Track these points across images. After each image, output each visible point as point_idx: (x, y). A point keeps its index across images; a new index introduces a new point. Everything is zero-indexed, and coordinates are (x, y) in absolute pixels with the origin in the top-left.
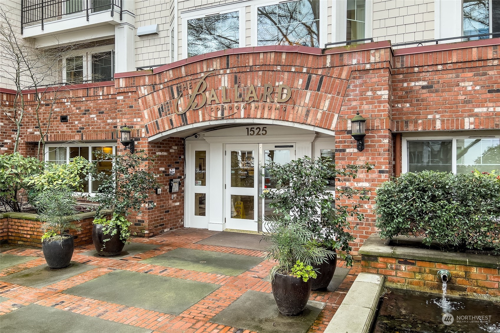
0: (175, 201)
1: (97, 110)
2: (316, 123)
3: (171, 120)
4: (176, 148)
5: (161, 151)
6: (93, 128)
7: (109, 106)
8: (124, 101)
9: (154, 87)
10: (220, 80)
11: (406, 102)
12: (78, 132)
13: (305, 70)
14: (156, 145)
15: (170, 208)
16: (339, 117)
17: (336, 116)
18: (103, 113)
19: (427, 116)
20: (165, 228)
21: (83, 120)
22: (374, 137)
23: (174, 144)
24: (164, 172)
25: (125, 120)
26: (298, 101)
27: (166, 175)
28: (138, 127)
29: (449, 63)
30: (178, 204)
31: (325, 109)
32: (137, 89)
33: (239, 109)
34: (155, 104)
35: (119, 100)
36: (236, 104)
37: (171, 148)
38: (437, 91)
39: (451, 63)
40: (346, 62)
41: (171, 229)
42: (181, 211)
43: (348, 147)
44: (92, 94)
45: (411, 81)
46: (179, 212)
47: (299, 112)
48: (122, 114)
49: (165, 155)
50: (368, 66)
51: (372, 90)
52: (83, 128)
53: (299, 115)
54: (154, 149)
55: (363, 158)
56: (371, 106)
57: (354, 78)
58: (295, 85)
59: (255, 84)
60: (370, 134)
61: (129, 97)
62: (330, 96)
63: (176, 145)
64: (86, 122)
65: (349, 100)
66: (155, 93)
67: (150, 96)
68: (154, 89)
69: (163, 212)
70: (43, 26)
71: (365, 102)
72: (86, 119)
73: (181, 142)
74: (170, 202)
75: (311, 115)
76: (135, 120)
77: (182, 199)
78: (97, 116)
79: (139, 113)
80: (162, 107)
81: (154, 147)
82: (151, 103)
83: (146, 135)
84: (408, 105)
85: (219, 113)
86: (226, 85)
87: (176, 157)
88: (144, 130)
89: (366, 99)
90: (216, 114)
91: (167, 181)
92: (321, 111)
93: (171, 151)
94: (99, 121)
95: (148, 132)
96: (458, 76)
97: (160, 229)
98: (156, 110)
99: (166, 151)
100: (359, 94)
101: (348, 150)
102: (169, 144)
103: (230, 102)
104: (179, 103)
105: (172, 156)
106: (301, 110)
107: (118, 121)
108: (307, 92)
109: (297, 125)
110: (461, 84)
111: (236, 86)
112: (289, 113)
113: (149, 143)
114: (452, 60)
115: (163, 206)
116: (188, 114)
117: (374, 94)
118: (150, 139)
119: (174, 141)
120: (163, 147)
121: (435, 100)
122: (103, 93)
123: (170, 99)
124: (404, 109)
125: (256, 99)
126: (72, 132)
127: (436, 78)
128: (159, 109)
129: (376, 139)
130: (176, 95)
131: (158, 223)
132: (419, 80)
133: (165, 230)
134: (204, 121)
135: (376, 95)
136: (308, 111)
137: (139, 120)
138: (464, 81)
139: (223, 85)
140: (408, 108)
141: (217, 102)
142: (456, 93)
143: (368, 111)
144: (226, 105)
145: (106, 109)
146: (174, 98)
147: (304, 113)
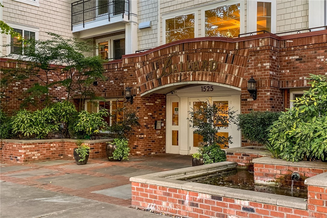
0: (159, 135)
1: (114, 78)
2: (231, 83)
3: (153, 83)
4: (160, 100)
5: (149, 102)
6: (112, 89)
7: (121, 75)
8: (128, 72)
9: (144, 63)
10: (179, 58)
11: (287, 69)
12: (103, 91)
13: (225, 52)
14: (146, 99)
15: (156, 139)
16: (244, 80)
17: (242, 79)
18: (117, 79)
19: (299, 78)
20: (152, 152)
21: (106, 84)
22: (262, 91)
23: (158, 98)
24: (151, 116)
25: (128, 84)
26: (221, 70)
27: (153, 118)
28: (135, 88)
29: (311, 45)
30: (161, 137)
31: (236, 75)
32: (134, 64)
33: (189, 75)
34: (144, 74)
35: (125, 71)
36: (188, 73)
37: (156, 100)
38: (304, 62)
39: (312, 44)
40: (246, 46)
41: (156, 153)
42: (163, 142)
43: (248, 98)
44: (111, 68)
45: (290, 56)
46: (162, 143)
47: (222, 76)
48: (127, 80)
49: (152, 105)
50: (258, 48)
51: (261, 63)
52: (106, 89)
53: (222, 78)
54: (144, 101)
55: (256, 104)
56: (260, 72)
57: (251, 56)
58: (219, 61)
59: (198, 60)
60: (260, 90)
61: (130, 69)
62: (238, 66)
63: (160, 99)
64: (108, 86)
65: (249, 69)
66: (144, 67)
67: (142, 68)
68: (144, 64)
69: (150, 142)
70: (84, 25)
71: (257, 70)
72: (108, 83)
73: (164, 97)
74: (156, 135)
75: (228, 78)
76: (133, 83)
77: (164, 134)
78: (114, 81)
79: (136, 79)
80: (148, 75)
81: (145, 100)
82: (142, 73)
83: (139, 92)
84: (288, 71)
85: (179, 78)
86: (183, 61)
87: (160, 106)
88: (138, 90)
89: (258, 68)
90: (177, 79)
91: (153, 122)
92: (233, 76)
93: (156, 102)
94: (115, 84)
95: (140, 91)
96: (316, 52)
97: (148, 152)
98: (145, 77)
99: (152, 102)
100: (254, 66)
101: (248, 100)
102: (154, 98)
103: (185, 71)
104: (157, 72)
105: (157, 106)
106: (223, 75)
107: (124, 84)
108: (226, 65)
109: (221, 85)
110: (318, 57)
111: (188, 61)
112: (216, 78)
113: (142, 97)
114: (312, 42)
115: (150, 138)
116: (162, 79)
117: (262, 65)
118: (141, 95)
119: (158, 96)
120: (151, 100)
121: (304, 67)
122: (117, 67)
123: (153, 70)
124: (286, 74)
125: (198, 69)
126: (100, 92)
127: (303, 54)
128: (146, 76)
129: (263, 92)
130: (156, 68)
131: (147, 148)
132: (294, 55)
133: (152, 153)
134: (170, 83)
135: (263, 66)
136: (227, 76)
137: (136, 83)
138: (319, 55)
139: (181, 61)
140: (288, 73)
141: (178, 71)
142: (315, 63)
143: (258, 76)
144: (182, 73)
145: (119, 77)
146: (154, 70)
147: (225, 77)
